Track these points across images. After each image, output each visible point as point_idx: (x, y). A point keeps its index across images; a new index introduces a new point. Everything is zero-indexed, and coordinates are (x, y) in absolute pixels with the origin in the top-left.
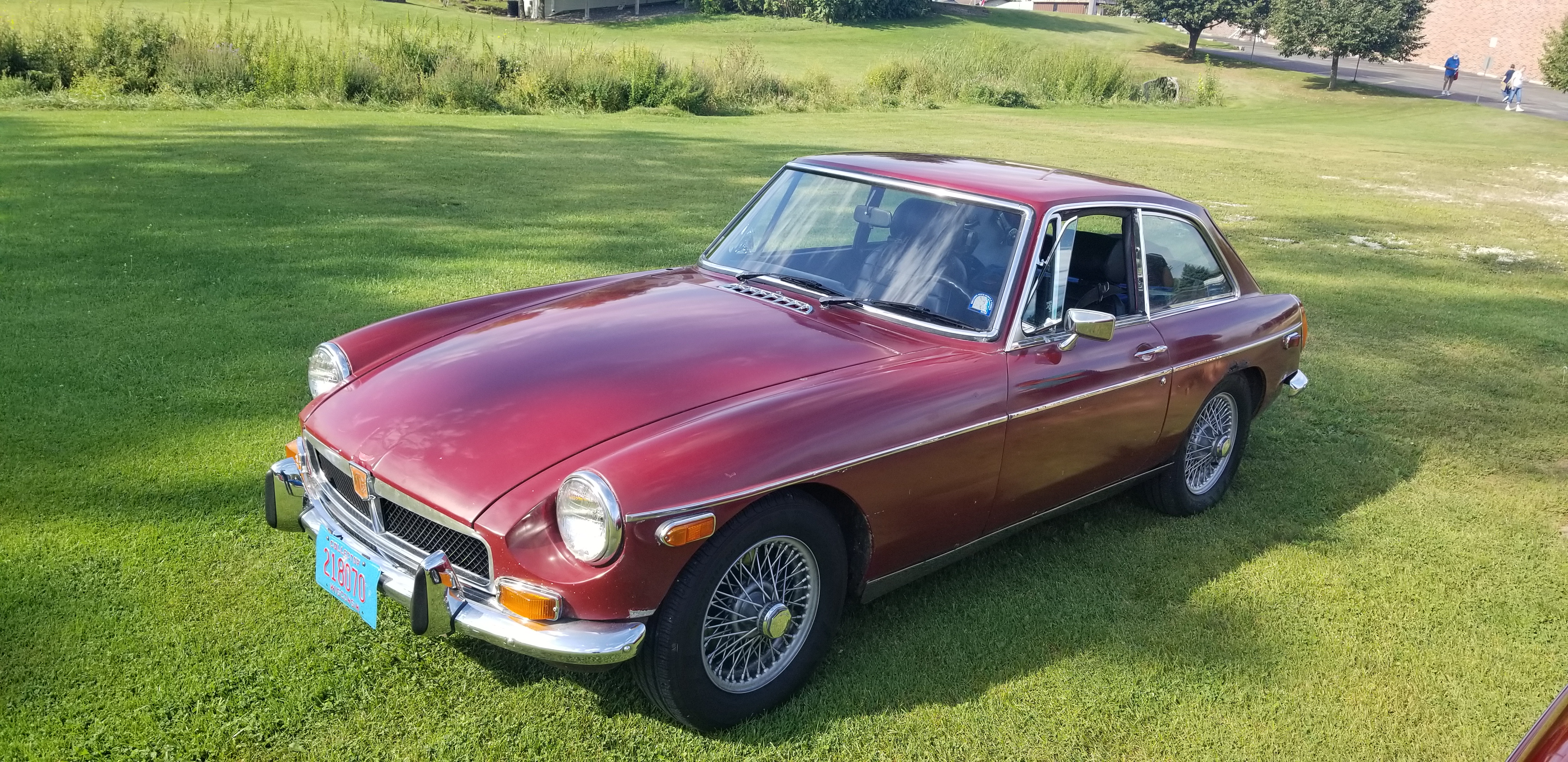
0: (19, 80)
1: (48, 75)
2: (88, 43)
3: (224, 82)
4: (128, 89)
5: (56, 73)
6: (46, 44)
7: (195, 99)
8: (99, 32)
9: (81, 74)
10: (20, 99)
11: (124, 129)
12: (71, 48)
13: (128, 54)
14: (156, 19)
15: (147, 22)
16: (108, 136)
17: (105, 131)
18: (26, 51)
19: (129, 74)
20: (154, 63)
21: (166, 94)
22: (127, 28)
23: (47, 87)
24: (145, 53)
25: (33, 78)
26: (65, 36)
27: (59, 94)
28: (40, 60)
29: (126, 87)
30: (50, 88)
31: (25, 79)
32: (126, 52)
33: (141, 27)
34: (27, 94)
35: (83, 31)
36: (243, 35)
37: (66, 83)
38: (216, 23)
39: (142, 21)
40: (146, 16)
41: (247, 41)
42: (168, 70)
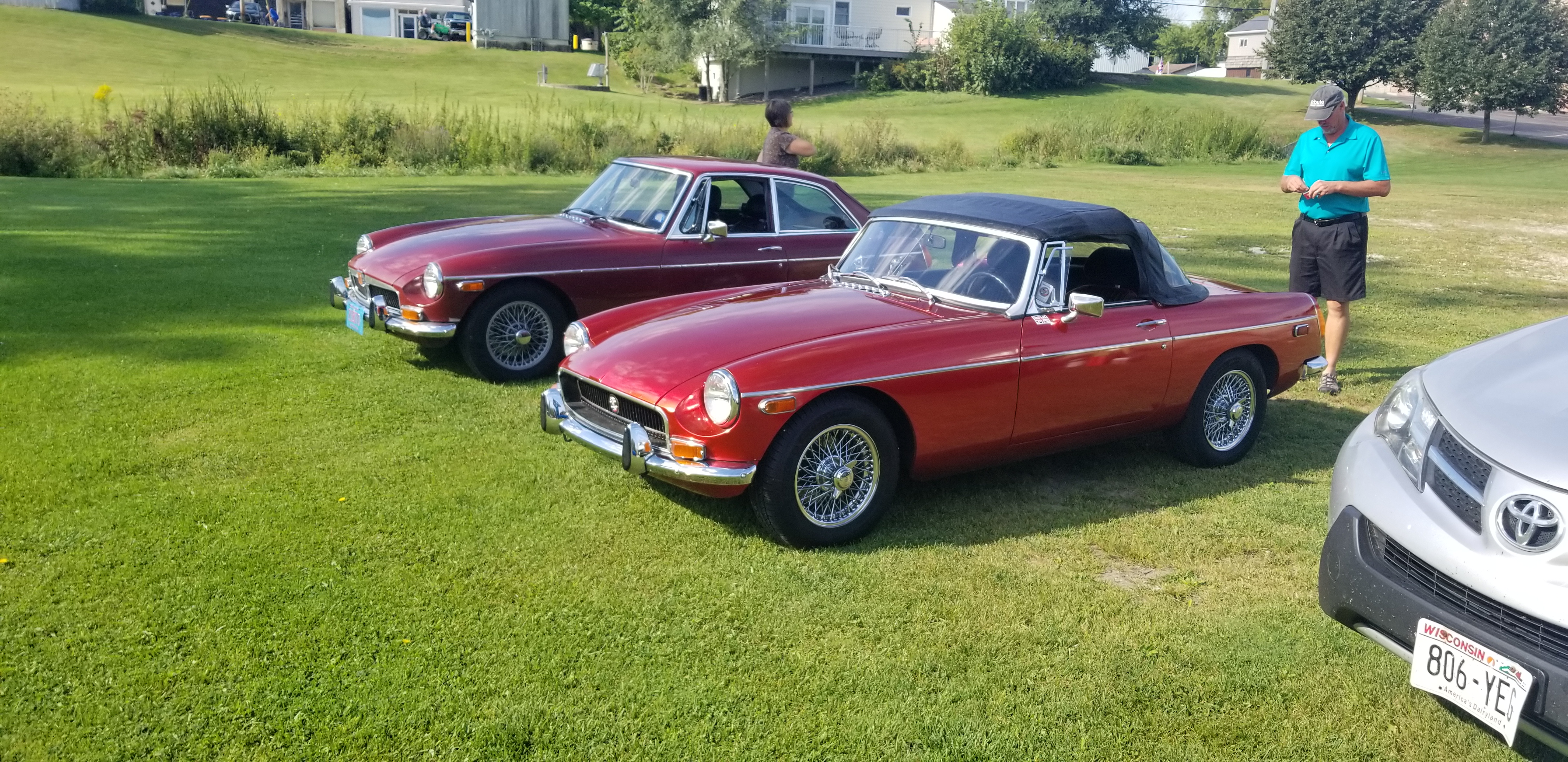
0: (282, 157)
1: (304, 154)
2: (336, 129)
3: (435, 157)
4: (362, 164)
5: (309, 152)
6: (304, 130)
7: (412, 171)
8: (344, 121)
9: (328, 152)
10: (282, 171)
11: (348, 187)
12: (323, 133)
13: (365, 137)
14: (388, 109)
15: (381, 111)
16: (335, 191)
17: (334, 188)
18: (290, 136)
19: (365, 152)
20: (385, 143)
21: (391, 166)
22: (366, 116)
23: (303, 162)
24: (379, 135)
25: (294, 157)
26: (319, 123)
27: (311, 168)
28: (299, 142)
29: (361, 162)
30: (305, 164)
31: (286, 156)
32: (363, 136)
33: (376, 116)
34: (288, 168)
35: (333, 120)
36: (454, 119)
37: (317, 159)
38: (434, 111)
39: (378, 111)
40: (380, 108)
41: (457, 125)
42: (395, 149)
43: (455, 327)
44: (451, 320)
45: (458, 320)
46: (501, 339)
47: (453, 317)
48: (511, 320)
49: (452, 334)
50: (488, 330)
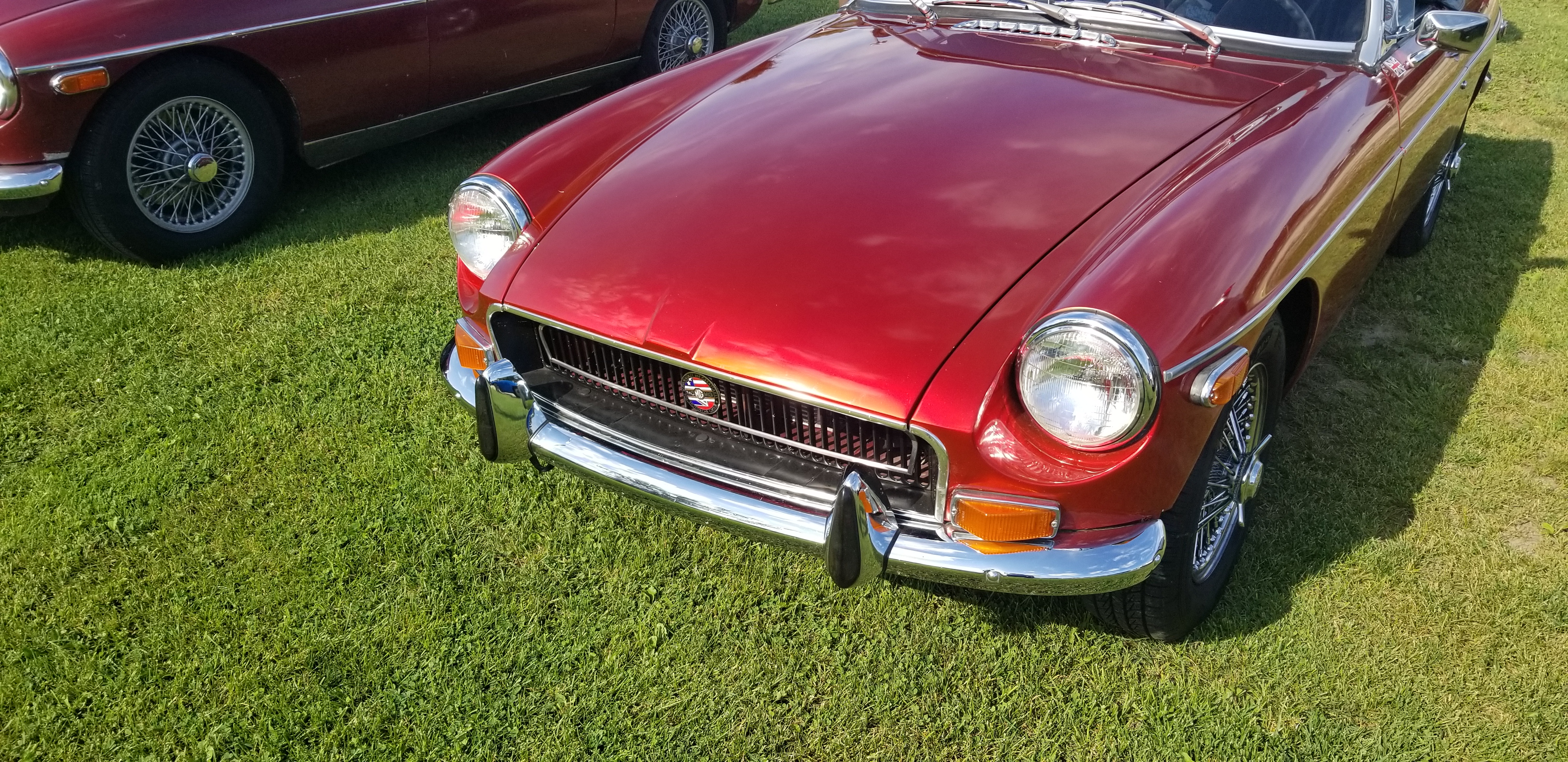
43: (60, 170)
44: (48, 157)
45: (65, 155)
46: (155, 177)
47: (50, 151)
48: (169, 136)
49: (56, 186)
50: (129, 164)
